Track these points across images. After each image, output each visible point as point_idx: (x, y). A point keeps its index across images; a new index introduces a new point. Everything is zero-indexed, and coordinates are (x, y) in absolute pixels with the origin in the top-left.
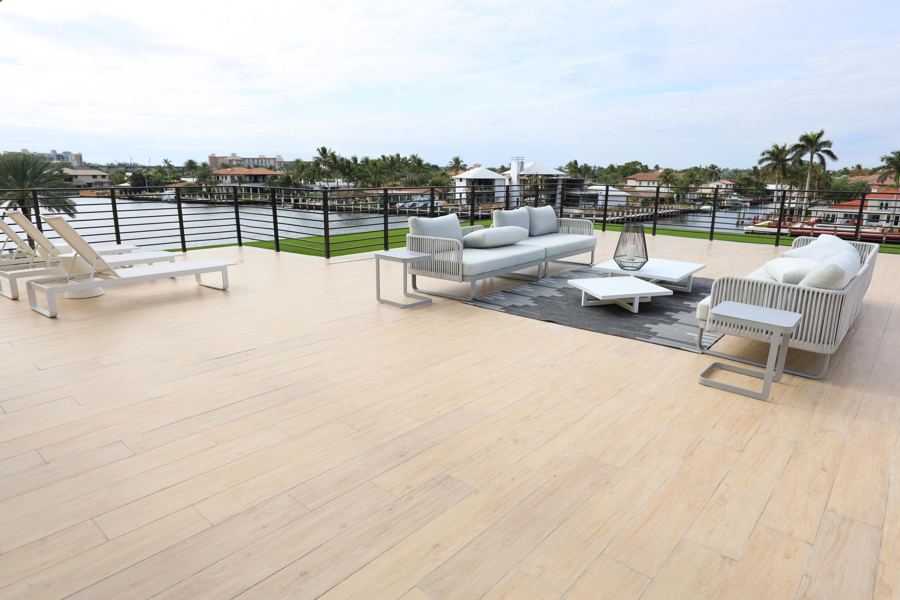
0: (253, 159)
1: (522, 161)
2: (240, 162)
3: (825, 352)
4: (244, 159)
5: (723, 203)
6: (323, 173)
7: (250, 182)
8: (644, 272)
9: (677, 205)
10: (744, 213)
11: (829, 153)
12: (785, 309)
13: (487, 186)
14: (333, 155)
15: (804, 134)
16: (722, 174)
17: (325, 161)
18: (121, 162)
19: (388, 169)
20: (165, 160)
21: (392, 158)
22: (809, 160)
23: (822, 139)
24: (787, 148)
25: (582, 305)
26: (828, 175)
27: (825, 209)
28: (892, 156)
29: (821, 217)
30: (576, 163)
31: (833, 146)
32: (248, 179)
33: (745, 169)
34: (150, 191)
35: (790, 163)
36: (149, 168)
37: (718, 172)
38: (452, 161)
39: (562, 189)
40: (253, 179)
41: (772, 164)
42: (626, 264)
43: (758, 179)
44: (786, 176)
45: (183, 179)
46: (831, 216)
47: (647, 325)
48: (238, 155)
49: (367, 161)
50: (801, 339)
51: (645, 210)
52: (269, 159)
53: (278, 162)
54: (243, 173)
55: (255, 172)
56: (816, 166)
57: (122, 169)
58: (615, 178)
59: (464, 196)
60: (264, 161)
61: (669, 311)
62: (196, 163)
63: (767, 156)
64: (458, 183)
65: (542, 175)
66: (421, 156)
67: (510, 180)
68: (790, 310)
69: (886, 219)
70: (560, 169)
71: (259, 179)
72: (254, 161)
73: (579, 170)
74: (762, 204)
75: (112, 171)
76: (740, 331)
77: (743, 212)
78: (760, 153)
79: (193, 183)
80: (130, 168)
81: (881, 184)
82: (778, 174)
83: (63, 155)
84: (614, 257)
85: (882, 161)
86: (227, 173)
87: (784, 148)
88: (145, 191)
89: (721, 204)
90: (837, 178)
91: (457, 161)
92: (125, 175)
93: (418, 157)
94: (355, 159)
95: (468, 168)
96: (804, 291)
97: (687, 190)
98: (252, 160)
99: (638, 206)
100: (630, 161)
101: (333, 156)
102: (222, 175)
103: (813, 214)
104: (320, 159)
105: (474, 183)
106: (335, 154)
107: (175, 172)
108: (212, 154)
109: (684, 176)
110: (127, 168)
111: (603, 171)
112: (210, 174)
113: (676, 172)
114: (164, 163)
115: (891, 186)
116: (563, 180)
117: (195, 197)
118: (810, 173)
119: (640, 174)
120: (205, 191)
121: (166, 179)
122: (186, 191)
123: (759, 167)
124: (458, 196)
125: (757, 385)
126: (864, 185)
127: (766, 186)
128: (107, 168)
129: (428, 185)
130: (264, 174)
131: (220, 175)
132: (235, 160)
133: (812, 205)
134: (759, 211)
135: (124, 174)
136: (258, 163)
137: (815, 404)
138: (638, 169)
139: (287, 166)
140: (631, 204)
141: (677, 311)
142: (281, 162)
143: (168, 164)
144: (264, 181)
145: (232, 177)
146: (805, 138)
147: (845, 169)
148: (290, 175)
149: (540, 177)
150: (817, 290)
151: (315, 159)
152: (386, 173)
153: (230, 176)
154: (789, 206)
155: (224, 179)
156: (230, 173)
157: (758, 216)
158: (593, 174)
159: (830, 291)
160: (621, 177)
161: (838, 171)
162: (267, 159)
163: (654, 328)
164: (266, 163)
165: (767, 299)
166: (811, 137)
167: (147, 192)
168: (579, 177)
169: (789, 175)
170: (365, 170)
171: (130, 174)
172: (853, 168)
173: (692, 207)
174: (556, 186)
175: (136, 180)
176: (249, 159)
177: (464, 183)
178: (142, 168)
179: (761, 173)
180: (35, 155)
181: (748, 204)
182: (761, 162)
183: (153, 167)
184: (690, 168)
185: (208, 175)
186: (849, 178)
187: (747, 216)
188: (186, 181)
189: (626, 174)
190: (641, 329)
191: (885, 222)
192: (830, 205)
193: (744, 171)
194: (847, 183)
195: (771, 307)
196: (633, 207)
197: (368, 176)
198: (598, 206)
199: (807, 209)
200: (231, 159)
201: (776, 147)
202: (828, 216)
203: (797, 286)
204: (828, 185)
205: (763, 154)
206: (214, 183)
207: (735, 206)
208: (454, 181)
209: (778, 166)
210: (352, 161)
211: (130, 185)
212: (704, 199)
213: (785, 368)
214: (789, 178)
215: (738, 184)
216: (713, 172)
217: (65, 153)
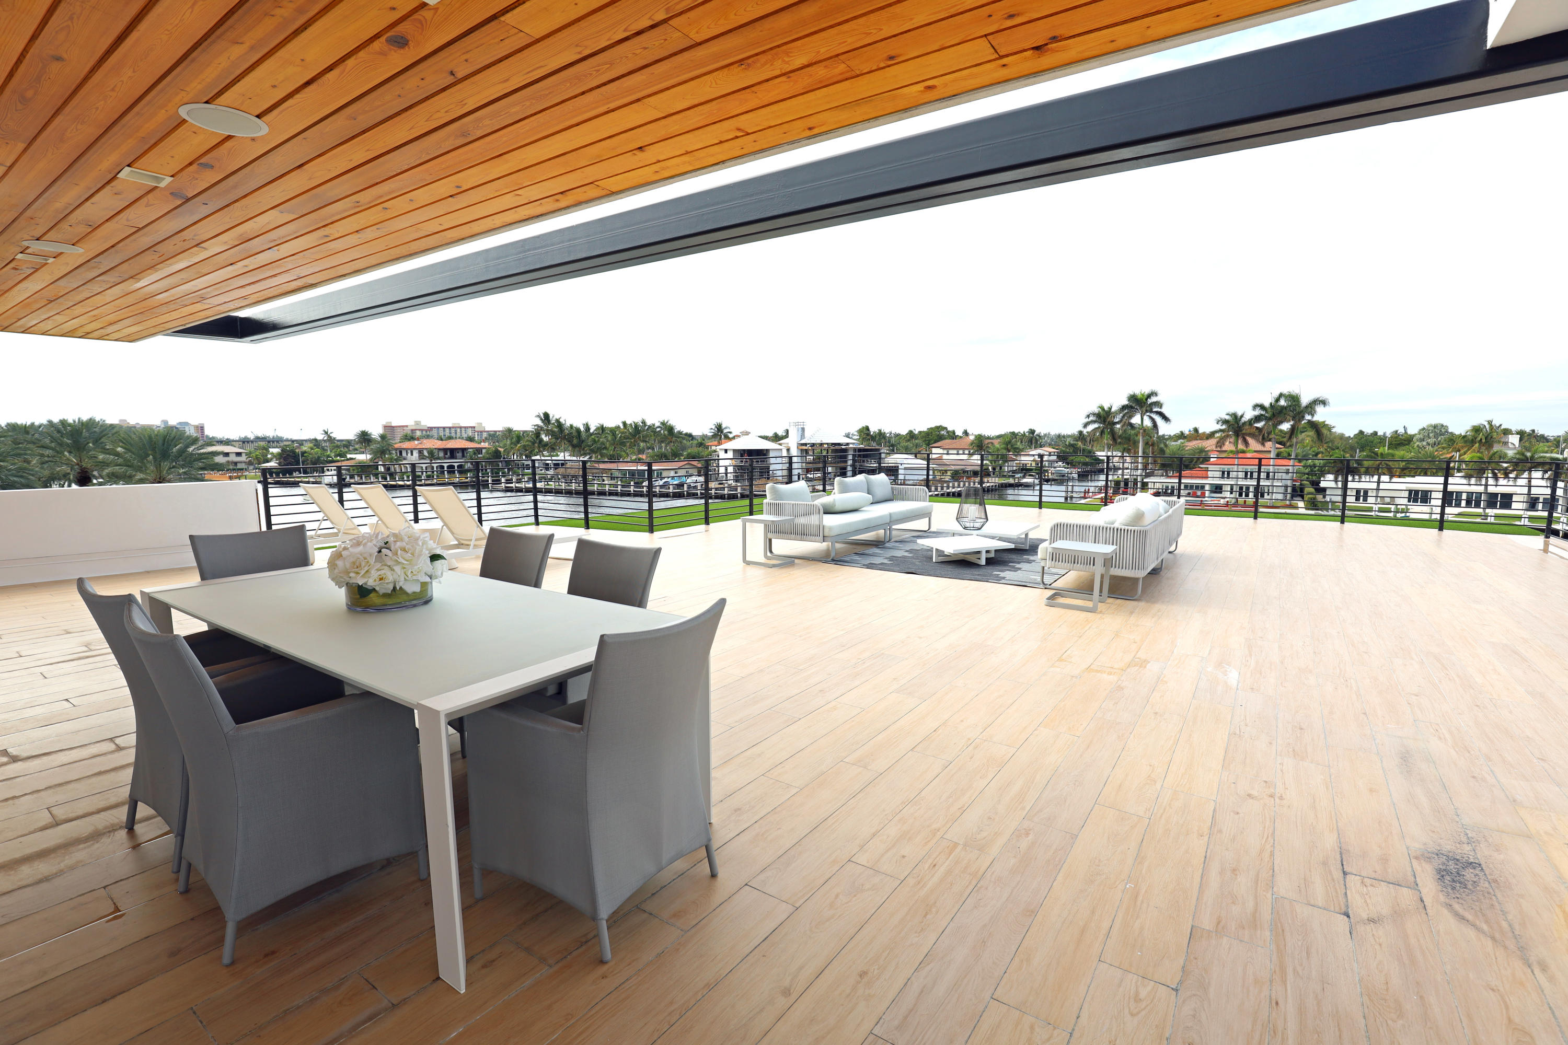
0: (444, 428)
1: (802, 426)
2: (426, 432)
3: (1137, 576)
4: (431, 429)
5: (1047, 474)
6: (546, 444)
7: (445, 458)
8: (985, 530)
9: (993, 479)
10: (1073, 486)
11: (1161, 414)
12: (1106, 544)
13: (760, 459)
14: (558, 421)
15: (1132, 393)
16: (1044, 440)
17: (547, 430)
18: (260, 434)
19: (630, 439)
20: (324, 431)
21: (636, 426)
22: (1140, 422)
23: (1154, 399)
24: (1113, 410)
25: (934, 561)
26: (1162, 438)
27: (1163, 480)
28: (1228, 417)
29: (1159, 489)
30: (867, 428)
31: (1164, 407)
32: (441, 454)
33: (1070, 433)
34: (305, 472)
35: (1118, 426)
36: (301, 443)
37: (1038, 438)
38: (714, 427)
39: (854, 460)
40: (449, 454)
41: (1099, 427)
42: (968, 525)
43: (1085, 445)
44: (1116, 443)
45: (349, 456)
46: (1170, 488)
47: (995, 573)
48: (422, 424)
49: (602, 429)
50: (1119, 567)
51: (956, 484)
52: (465, 427)
53: (478, 432)
54: (436, 447)
55: (451, 444)
56: (1148, 430)
57: (262, 444)
58: (917, 446)
59: (730, 469)
60: (459, 430)
61: (1012, 562)
62: (370, 435)
63: (1092, 418)
64: (722, 455)
65: (827, 444)
66: (672, 422)
67: (788, 450)
68: (1109, 544)
69: (1229, 490)
70: (847, 436)
71: (457, 454)
72: (444, 431)
73: (873, 438)
74: (1091, 475)
75: (249, 448)
76: (1073, 566)
77: (1071, 484)
78: (1085, 416)
79: (365, 461)
80: (273, 442)
81: (1219, 449)
82: (1107, 439)
83: (177, 426)
84: (957, 519)
85: (1217, 423)
86: (413, 447)
87: (1110, 409)
88: (297, 473)
89: (1045, 476)
90: (1173, 443)
91: (719, 428)
92: (269, 451)
93: (668, 424)
94: (587, 428)
95: (731, 436)
96: (1117, 529)
97: (1005, 459)
98: (442, 429)
99: (947, 479)
100: (933, 426)
101: (559, 424)
102: (406, 450)
103: (1150, 485)
104: (542, 428)
105: (741, 454)
106: (561, 420)
107: (338, 447)
108: (387, 423)
109: (999, 443)
110: (269, 442)
111: (900, 438)
112: (390, 449)
113: (989, 438)
114: (324, 435)
115: (1231, 452)
116: (855, 450)
117: (367, 480)
118: (1142, 438)
119: (947, 441)
120: (383, 470)
121: (328, 456)
122: (355, 472)
123: (1085, 431)
124: (722, 470)
125: (1089, 604)
126: (1202, 450)
127: (1095, 453)
128: (241, 443)
129: (682, 458)
130: (463, 447)
131: (404, 449)
132: (419, 430)
133: (1147, 475)
134: (1090, 484)
135: (267, 450)
136: (450, 433)
137: (1132, 613)
138: (943, 435)
139: (493, 436)
140: (938, 478)
141: (1019, 563)
142: (481, 432)
143: (329, 436)
144: (463, 456)
145: (421, 452)
146: (1133, 398)
147: (1182, 433)
148: (500, 449)
149: (826, 446)
150: (1126, 528)
151: (536, 427)
152: (628, 444)
153: (417, 451)
154: (1122, 477)
155: (409, 455)
156: (418, 447)
157: (1089, 490)
158: (889, 442)
159: (1136, 528)
160: (924, 446)
161: (1175, 435)
162: (463, 427)
163: (1002, 574)
164: (461, 433)
165: (1091, 534)
166: (1139, 396)
167: (301, 473)
168: (874, 445)
169: (1119, 440)
170: (601, 440)
171: (276, 451)
172: (1190, 431)
173: (1011, 481)
174: (846, 457)
175: (285, 459)
176: (438, 428)
177: (730, 455)
178: (290, 443)
179: (1088, 439)
180: (138, 426)
181: (1076, 476)
182: (1085, 426)
183: (306, 441)
184: (1005, 434)
185: (388, 449)
186: (1187, 444)
187: (1076, 489)
188: (355, 459)
189: (929, 441)
190: (991, 575)
191: (1229, 493)
192: (1168, 476)
193: (1069, 436)
194: (1184, 449)
195: (1095, 543)
196: (941, 481)
197: (605, 448)
198: (899, 481)
199: (1143, 480)
200: (414, 428)
201: (1102, 408)
202: (1167, 487)
203: (1112, 526)
204: (1162, 451)
205: (1088, 416)
206: (396, 460)
207: (1061, 478)
208: (716, 453)
209: (1106, 430)
210: (582, 429)
211: (277, 465)
212: (1025, 470)
213: (1108, 594)
214: (1120, 443)
215: (1062, 451)
216: (1032, 438)
217: (180, 423)
